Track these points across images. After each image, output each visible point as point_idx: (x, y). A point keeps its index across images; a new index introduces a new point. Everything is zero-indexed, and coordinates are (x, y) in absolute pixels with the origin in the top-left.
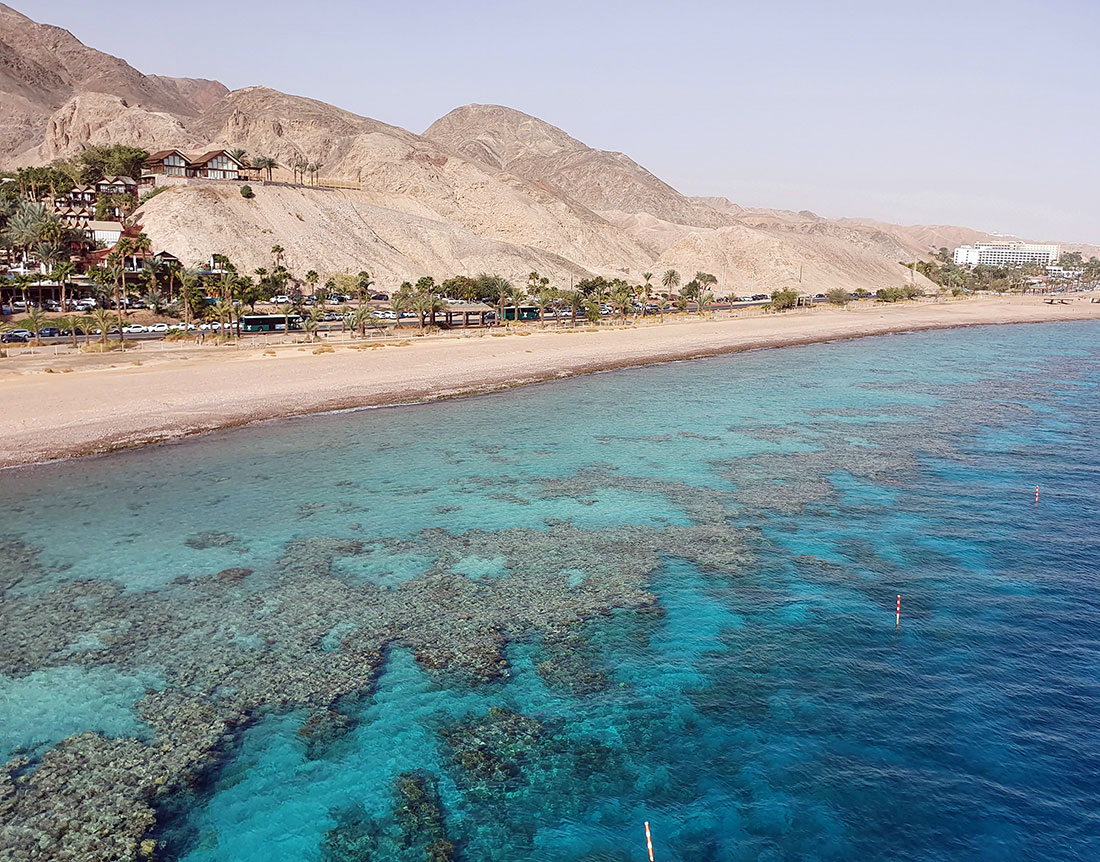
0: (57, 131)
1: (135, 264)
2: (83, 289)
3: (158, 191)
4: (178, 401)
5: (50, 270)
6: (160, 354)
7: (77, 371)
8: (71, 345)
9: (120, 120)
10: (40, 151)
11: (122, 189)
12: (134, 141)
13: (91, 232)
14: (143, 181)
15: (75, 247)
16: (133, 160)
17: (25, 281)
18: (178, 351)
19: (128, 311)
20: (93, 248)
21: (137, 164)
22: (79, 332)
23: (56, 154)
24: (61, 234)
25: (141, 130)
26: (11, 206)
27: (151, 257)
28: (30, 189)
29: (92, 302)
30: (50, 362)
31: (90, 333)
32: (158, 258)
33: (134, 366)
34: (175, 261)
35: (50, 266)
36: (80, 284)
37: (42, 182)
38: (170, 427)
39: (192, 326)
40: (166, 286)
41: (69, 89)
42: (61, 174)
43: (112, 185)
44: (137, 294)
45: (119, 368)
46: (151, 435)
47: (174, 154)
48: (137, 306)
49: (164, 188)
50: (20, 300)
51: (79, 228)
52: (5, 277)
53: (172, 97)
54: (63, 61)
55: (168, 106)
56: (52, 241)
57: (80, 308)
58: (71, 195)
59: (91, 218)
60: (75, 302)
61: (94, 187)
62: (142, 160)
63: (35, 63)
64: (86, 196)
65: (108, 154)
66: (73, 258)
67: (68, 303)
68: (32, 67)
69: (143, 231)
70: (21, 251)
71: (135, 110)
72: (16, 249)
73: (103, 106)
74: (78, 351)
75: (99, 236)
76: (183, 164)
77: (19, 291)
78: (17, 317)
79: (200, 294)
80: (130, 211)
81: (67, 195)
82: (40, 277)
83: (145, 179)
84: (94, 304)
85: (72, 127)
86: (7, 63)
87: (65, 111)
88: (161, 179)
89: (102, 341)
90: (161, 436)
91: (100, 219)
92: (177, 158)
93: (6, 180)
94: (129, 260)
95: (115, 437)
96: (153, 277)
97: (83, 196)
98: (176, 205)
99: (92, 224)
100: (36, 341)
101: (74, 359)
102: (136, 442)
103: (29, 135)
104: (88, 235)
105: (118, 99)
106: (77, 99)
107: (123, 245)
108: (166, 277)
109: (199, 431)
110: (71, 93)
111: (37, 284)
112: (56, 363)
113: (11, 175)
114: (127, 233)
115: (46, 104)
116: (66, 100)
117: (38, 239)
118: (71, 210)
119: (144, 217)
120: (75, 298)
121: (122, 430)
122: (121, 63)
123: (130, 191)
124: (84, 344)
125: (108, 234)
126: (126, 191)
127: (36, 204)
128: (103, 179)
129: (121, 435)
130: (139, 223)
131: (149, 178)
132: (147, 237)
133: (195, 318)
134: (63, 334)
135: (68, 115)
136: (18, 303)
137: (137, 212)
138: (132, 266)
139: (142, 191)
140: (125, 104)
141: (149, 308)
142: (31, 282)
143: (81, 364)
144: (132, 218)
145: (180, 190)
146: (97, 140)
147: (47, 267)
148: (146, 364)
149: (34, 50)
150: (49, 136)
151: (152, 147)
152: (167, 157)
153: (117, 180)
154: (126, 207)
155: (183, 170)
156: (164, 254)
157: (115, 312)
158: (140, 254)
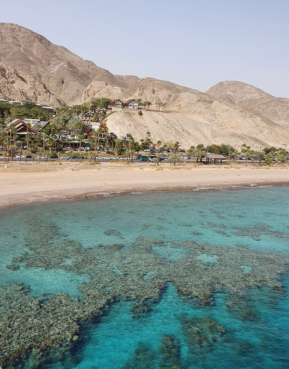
0: (86, 93)
1: (103, 136)
2: (86, 144)
3: (112, 113)
4: (109, 183)
5: (78, 137)
6: (106, 167)
7: (81, 171)
8: (80, 162)
9: (104, 90)
10: (80, 100)
11: (102, 112)
12: (107, 96)
13: (91, 125)
14: (108, 109)
15: (86, 130)
16: (106, 102)
17: (70, 140)
18: (112, 166)
19: (99, 152)
20: (91, 131)
21: (108, 104)
22: (83, 158)
23: (85, 101)
24: (82, 126)
25: (110, 93)
26: (70, 117)
27: (107, 134)
28: (75, 112)
29: (88, 148)
30: (73, 167)
31: (86, 158)
32: (110, 135)
33: (97, 170)
34: (114, 136)
35: (78, 136)
36: (86, 142)
37: (79, 110)
38: (105, 192)
39: (118, 158)
40: (111, 144)
41: (91, 80)
42: (85, 107)
43: (99, 111)
44: (102, 146)
45: (93, 170)
46: (99, 194)
47: (119, 100)
48: (101, 150)
49: (115, 112)
50: (68, 147)
51: (88, 124)
52: (65, 139)
53: (121, 82)
54: (90, 72)
55: (120, 85)
56: (80, 128)
57: (85, 150)
58: (87, 114)
59: (92, 121)
61: (94, 111)
62: (109, 102)
63: (82, 72)
64: (91, 114)
65: (99, 100)
66: (85, 134)
67: (81, 148)
68: (81, 74)
69: (106, 126)
70: (71, 132)
71: (109, 86)
72: (69, 131)
73: (100, 85)
74: (82, 164)
75: (93, 127)
76: (121, 104)
77: (68, 144)
78: (67, 152)
79: (121, 147)
80: (103, 119)
81: (86, 114)
82: (74, 140)
83: (109, 109)
84: (89, 149)
85: (90, 92)
86: (74, 72)
87: (89, 87)
88: (114, 109)
89: (89, 161)
90: (102, 194)
91: (94, 122)
92: (119, 102)
93: (69, 109)
94: (101, 135)
95: (88, 194)
96: (107, 141)
97: (90, 114)
98: (117, 117)
99: (92, 123)
100: (71, 160)
101: (80, 166)
102: (94, 196)
103: (78, 95)
104: (90, 126)
105: (104, 83)
106: (93, 83)
107: (100, 130)
108: (111, 141)
109: (114, 194)
110: (91, 82)
111: (73, 142)
112: (75, 167)
113: (71, 108)
114: (101, 126)
115: (84, 85)
116: (89, 84)
117: (76, 128)
118: (86, 119)
119: (107, 121)
120: (84, 147)
121: (91, 191)
122: (107, 71)
123: (104, 112)
124: (84, 162)
125: (96, 126)
126: (103, 113)
127: (76, 117)
128: (97, 109)
129: (90, 193)
130: (105, 123)
131: (110, 108)
132: (107, 128)
133: (119, 155)
134: (79, 158)
135: (89, 88)
136: (67, 148)
137: (105, 119)
138: (102, 137)
139: (107, 113)
140: (106, 85)
141: (105, 151)
142: (72, 141)
143: (82, 168)
144: (103, 121)
145: (119, 112)
146: (97, 96)
147: (77, 137)
148: (101, 170)
149: (82, 69)
150: (83, 95)
151: (112, 98)
152: (116, 102)
153: (101, 109)
154: (102, 118)
155: (121, 106)
156: (112, 133)
157: (94, 152)
158: (104, 133)
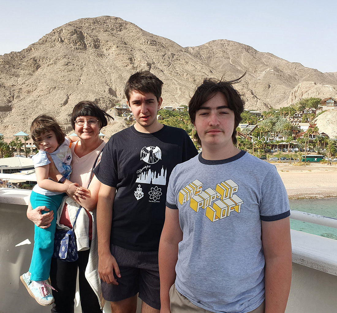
0: (293, 95)
1: (313, 137)
2: (295, 145)
3: (323, 112)
4: (323, 185)
5: (286, 139)
6: (318, 168)
7: (290, 172)
8: (289, 163)
9: (313, 89)
10: (287, 102)
11: (311, 112)
12: (317, 96)
13: (299, 126)
14: (318, 109)
15: (294, 131)
16: (316, 102)
17: (278, 142)
18: (324, 167)
19: (309, 153)
20: (299, 132)
21: (317, 104)
22: (292, 159)
23: (292, 102)
24: (290, 127)
25: (320, 92)
26: (277, 120)
27: (318, 135)
28: (283, 114)
29: (297, 149)
30: (282, 168)
31: (296, 160)
32: (321, 135)
33: (308, 171)
34: (326, 136)
36: (294, 143)
37: (286, 112)
38: (319, 194)
39: (331, 159)
40: (322, 144)
41: (298, 81)
42: (292, 108)
43: (308, 111)
44: (312, 147)
45: (304, 172)
46: (312, 196)
47: (330, 98)
48: (312, 151)
49: (326, 111)
51: (296, 125)
52: (273, 141)
53: (332, 79)
54: (297, 73)
55: (330, 83)
56: (287, 130)
57: (293, 151)
58: (295, 115)
59: (300, 122)
60: (292, 149)
61: (302, 112)
62: (319, 102)
63: (289, 75)
64: (299, 115)
65: (308, 101)
66: (293, 135)
67: (290, 149)
68: (288, 76)
69: (316, 126)
71: (318, 85)
72: (277, 133)
73: (308, 85)
74: (291, 165)
75: (302, 128)
76: (333, 102)
77: (276, 146)
78: (274, 154)
79: (335, 147)
80: (313, 119)
82: (283, 141)
85: (297, 93)
86: (281, 76)
87: (296, 88)
88: (325, 108)
89: (299, 162)
90: (315, 197)
91: (303, 122)
92: (331, 100)
93: (276, 112)
94: (311, 135)
95: (300, 195)
96: (318, 141)
98: (329, 116)
99: (300, 124)
100: (279, 161)
101: (289, 168)
102: (307, 197)
103: (285, 97)
105: (313, 82)
106: (300, 84)
107: (310, 130)
108: (323, 142)
109: (330, 196)
110: (298, 83)
111: (281, 143)
112: (284, 169)
113: (278, 110)
114: (311, 126)
115: (290, 87)
116: (296, 85)
117: (283, 129)
118: (294, 120)
119: (317, 121)
121: (303, 193)
122: (316, 70)
123: (314, 112)
124: (293, 163)
125: (305, 127)
127: (284, 119)
128: (305, 109)
130: (315, 123)
131: (321, 108)
132: (318, 128)
133: (332, 156)
134: (287, 159)
136: (275, 149)
137: (315, 119)
139: (317, 112)
140: (315, 84)
141: (316, 152)
143: (292, 169)
144: (313, 121)
145: (331, 111)
146: (305, 97)
148: (313, 171)
149: (289, 71)
150: (290, 97)
151: (322, 97)
152: (328, 100)
153: (310, 109)
154: (311, 118)
155: (333, 104)
156: (323, 133)
157: (304, 153)
158: (314, 134)
